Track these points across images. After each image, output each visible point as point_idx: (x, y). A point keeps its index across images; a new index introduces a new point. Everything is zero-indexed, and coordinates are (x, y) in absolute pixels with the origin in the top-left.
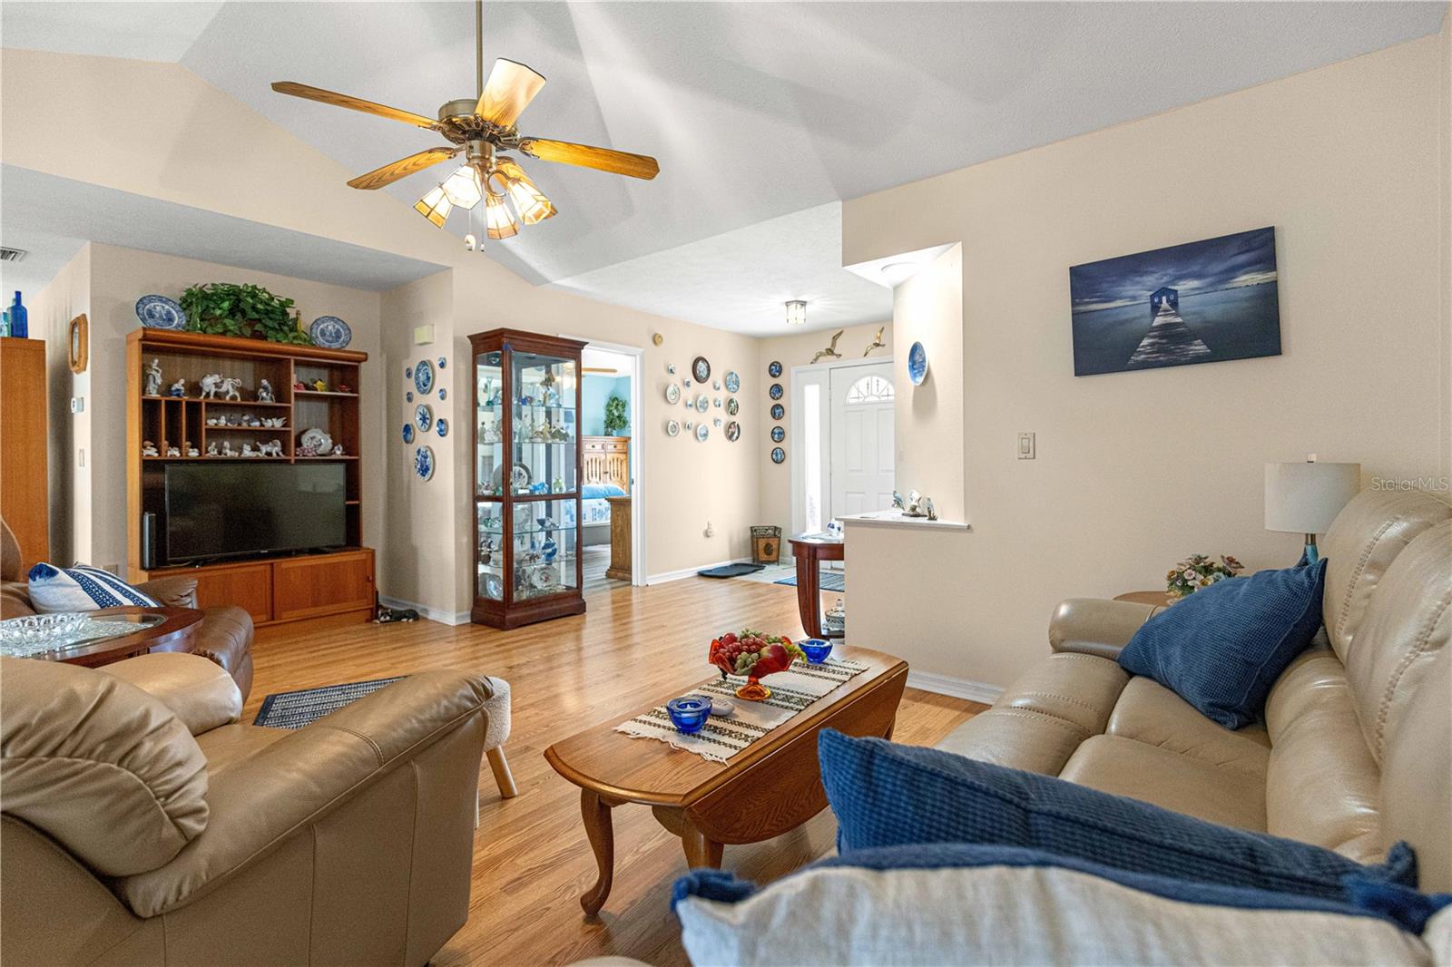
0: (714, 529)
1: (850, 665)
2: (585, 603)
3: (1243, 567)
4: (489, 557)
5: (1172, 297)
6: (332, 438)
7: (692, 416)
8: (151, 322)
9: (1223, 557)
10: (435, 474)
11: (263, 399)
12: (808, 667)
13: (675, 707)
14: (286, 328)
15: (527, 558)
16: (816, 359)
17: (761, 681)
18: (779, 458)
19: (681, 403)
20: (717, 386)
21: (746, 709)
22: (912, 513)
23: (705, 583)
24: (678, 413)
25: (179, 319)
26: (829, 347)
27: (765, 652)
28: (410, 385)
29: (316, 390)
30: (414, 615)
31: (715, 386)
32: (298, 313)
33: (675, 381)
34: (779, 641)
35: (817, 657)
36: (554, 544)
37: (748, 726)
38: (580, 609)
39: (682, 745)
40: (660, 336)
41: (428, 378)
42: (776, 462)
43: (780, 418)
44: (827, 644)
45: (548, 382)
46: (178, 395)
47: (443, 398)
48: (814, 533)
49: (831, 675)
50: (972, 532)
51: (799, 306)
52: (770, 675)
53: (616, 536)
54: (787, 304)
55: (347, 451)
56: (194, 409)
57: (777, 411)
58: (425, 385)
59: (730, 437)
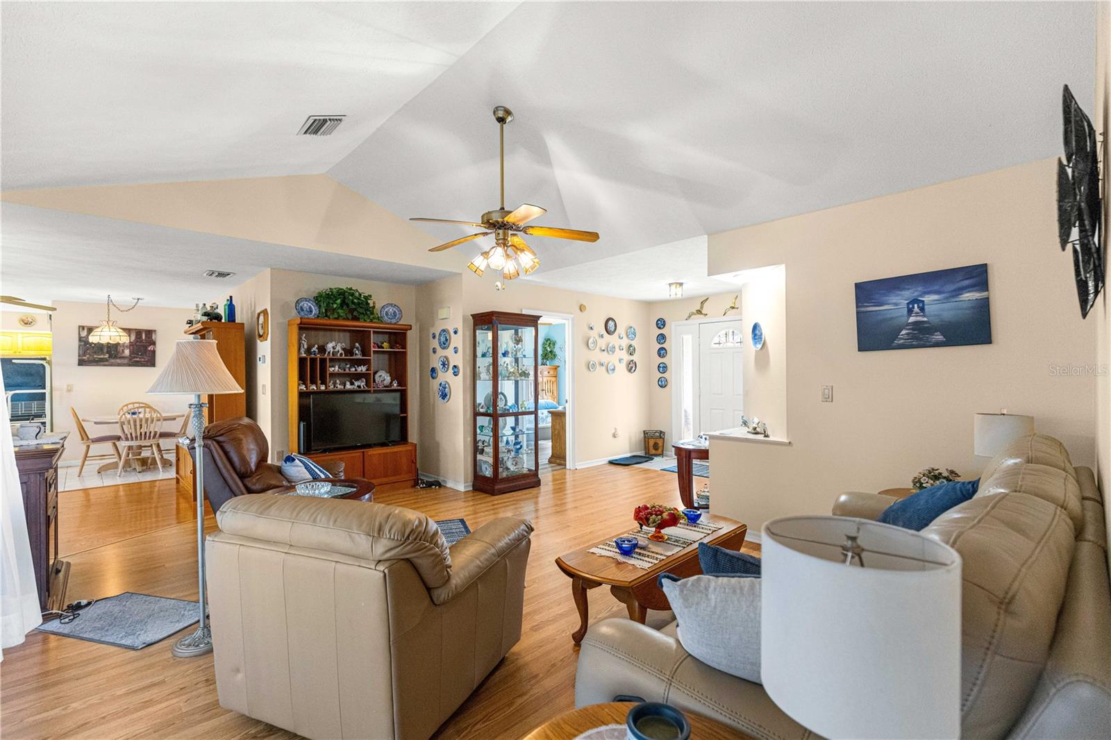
0: (619, 432)
1: (712, 525)
2: (540, 480)
3: (960, 476)
4: (483, 450)
5: (921, 305)
6: (390, 376)
7: (604, 357)
8: (302, 313)
9: (947, 470)
10: (452, 397)
11: (356, 354)
12: (688, 525)
13: (620, 542)
14: (368, 313)
15: (506, 451)
16: (690, 317)
17: (662, 531)
18: (663, 384)
19: (597, 349)
20: (621, 336)
21: (655, 545)
22: (753, 431)
23: (614, 469)
24: (596, 356)
25: (315, 310)
26: (699, 308)
27: (665, 515)
28: (435, 343)
29: (383, 348)
30: (438, 484)
31: (619, 337)
32: (374, 303)
33: (594, 334)
34: (672, 510)
35: (693, 520)
36: (520, 443)
37: (657, 553)
38: (537, 484)
39: (624, 560)
40: (584, 306)
41: (447, 340)
42: (661, 387)
43: (664, 356)
44: (699, 512)
45: (518, 340)
46: (314, 354)
47: (456, 352)
48: (688, 441)
49: (701, 530)
50: (792, 446)
51: (678, 286)
52: (667, 528)
53: (555, 435)
54: (670, 285)
55: (399, 384)
56: (323, 361)
57: (662, 352)
58: (444, 344)
59: (630, 370)
